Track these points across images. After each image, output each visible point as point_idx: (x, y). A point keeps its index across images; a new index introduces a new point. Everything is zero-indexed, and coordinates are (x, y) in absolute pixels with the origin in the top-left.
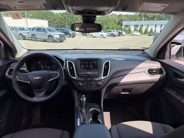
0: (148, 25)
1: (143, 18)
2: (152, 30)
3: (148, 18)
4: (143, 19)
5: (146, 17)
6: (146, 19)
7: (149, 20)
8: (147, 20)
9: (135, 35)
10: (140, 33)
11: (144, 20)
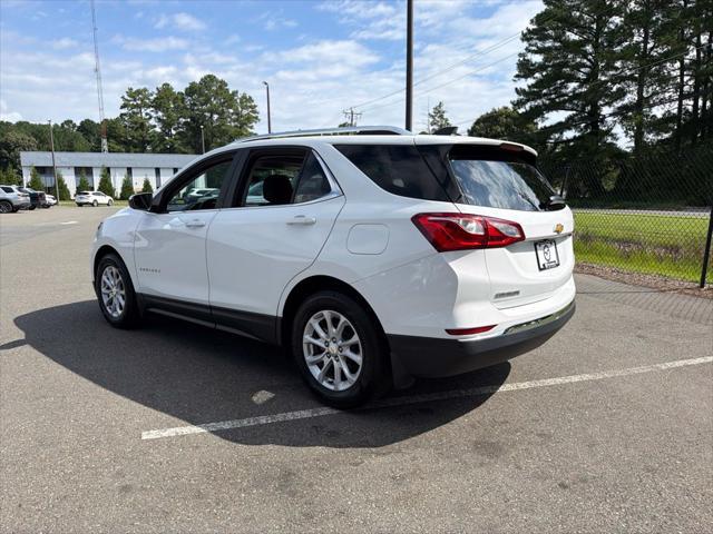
0: (129, 170)
1: (104, 141)
2: (147, 184)
3: (125, 143)
4: (106, 147)
5: (115, 138)
6: (118, 147)
7: (128, 151)
8: (119, 151)
9: (92, 205)
10: (109, 198)
11: (110, 151)
